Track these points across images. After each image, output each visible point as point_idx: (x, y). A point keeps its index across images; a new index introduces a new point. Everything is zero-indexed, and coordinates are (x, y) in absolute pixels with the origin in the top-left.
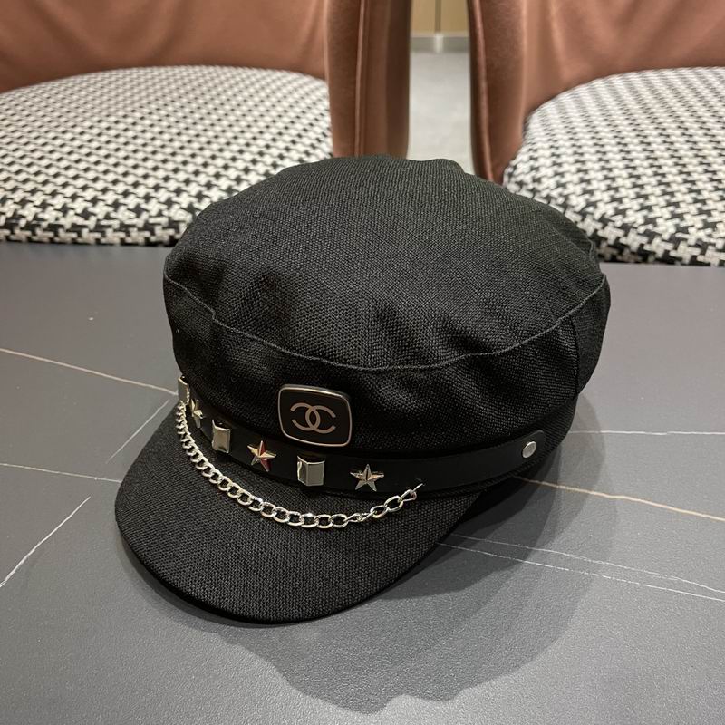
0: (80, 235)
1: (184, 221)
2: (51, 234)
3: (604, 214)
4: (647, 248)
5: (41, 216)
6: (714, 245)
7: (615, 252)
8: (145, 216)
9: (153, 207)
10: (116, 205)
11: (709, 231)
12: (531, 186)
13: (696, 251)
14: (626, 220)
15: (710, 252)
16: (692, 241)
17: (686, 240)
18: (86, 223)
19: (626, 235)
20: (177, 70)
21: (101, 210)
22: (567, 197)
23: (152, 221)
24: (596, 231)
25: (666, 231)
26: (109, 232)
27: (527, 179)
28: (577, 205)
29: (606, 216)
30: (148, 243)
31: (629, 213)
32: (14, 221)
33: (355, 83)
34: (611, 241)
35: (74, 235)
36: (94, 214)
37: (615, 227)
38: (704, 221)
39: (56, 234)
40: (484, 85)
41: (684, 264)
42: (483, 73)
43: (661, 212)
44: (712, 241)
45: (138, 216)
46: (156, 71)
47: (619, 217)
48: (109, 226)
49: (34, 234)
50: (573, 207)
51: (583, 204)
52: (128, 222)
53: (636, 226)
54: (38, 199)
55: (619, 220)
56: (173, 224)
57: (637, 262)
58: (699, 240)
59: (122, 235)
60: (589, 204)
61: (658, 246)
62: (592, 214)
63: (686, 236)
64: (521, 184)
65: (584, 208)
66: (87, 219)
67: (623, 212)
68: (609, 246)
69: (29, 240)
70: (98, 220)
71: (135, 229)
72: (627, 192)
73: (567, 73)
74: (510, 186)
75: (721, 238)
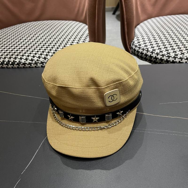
0: (31, 65)
2: (24, 66)
3: (157, 52)
4: (168, 60)
5: (21, 61)
6: (184, 58)
7: (161, 61)
9: (49, 57)
10: (39, 57)
11: (183, 55)
12: (138, 47)
13: (180, 60)
14: (163, 54)
15: (183, 60)
16: (179, 58)
17: (177, 57)
18: (32, 62)
19: (163, 57)
20: (44, 22)
21: (36, 59)
22: (148, 49)
24: (156, 56)
25: (173, 55)
26: (38, 64)
28: (151, 50)
29: (158, 53)
31: (163, 52)
32: (14, 63)
33: (95, 24)
34: (159, 59)
35: (30, 65)
36: (34, 60)
37: (160, 55)
38: (181, 53)
39: (25, 65)
40: (126, 23)
41: (177, 63)
42: (125, 20)
43: (171, 51)
44: (183, 57)
45: (45, 60)
46: (39, 22)
47: (161, 53)
48: (38, 63)
49: (19, 66)
50: (150, 51)
51: (152, 50)
52: (43, 61)
53: (165, 55)
54: (19, 57)
55: (161, 54)
57: (166, 63)
58: (180, 57)
59: (42, 65)
60: (153, 50)
61: (171, 59)
62: (154, 52)
63: (177, 56)
64: (136, 46)
66: (32, 61)
67: (162, 52)
68: (159, 60)
69: (18, 67)
70: (35, 61)
71: (45, 63)
72: (162, 47)
73: (142, 18)
74: (133, 47)
75: (185, 56)
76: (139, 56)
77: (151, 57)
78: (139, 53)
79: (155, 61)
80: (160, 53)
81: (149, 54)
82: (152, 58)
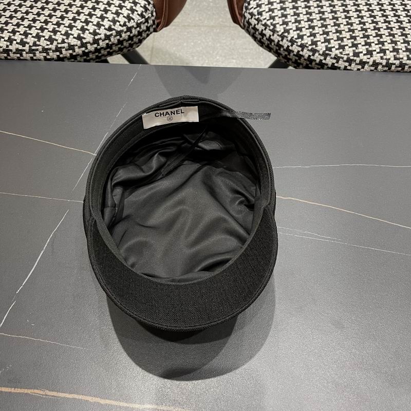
0: (21, 55)
1: (77, 45)
2: (5, 55)
3: (293, 37)
4: (312, 57)
6: (343, 58)
7: (297, 58)
8: (55, 43)
9: (59, 37)
10: (38, 37)
11: (341, 50)
12: (257, 17)
13: (334, 61)
14: (303, 42)
15: (341, 62)
16: (333, 56)
17: (330, 55)
18: (24, 48)
19: (302, 50)
21: (30, 40)
22: (274, 26)
23: (59, 46)
24: (288, 46)
25: (321, 49)
26: (37, 53)
27: (255, 12)
28: (280, 31)
29: (294, 39)
30: (59, 59)
31: (304, 37)
34: (295, 53)
35: (18, 55)
36: (28, 43)
37: (297, 45)
38: (339, 44)
39: (9, 55)
41: (328, 68)
43: (320, 38)
44: (342, 56)
47: (300, 40)
48: (37, 50)
50: (278, 32)
51: (283, 31)
52: (46, 47)
53: (307, 45)
55: (299, 42)
56: (71, 47)
58: (336, 55)
59: (45, 54)
60: (285, 31)
61: (317, 57)
62: (287, 37)
64: (252, 14)
65: (283, 33)
66: (24, 46)
67: (302, 37)
68: (294, 55)
72: (305, 24)
74: (246, 14)
75: (346, 55)
76: (257, 38)
77: (279, 46)
78: (257, 33)
79: (286, 55)
80: (297, 40)
81: (276, 38)
82: (282, 49)
